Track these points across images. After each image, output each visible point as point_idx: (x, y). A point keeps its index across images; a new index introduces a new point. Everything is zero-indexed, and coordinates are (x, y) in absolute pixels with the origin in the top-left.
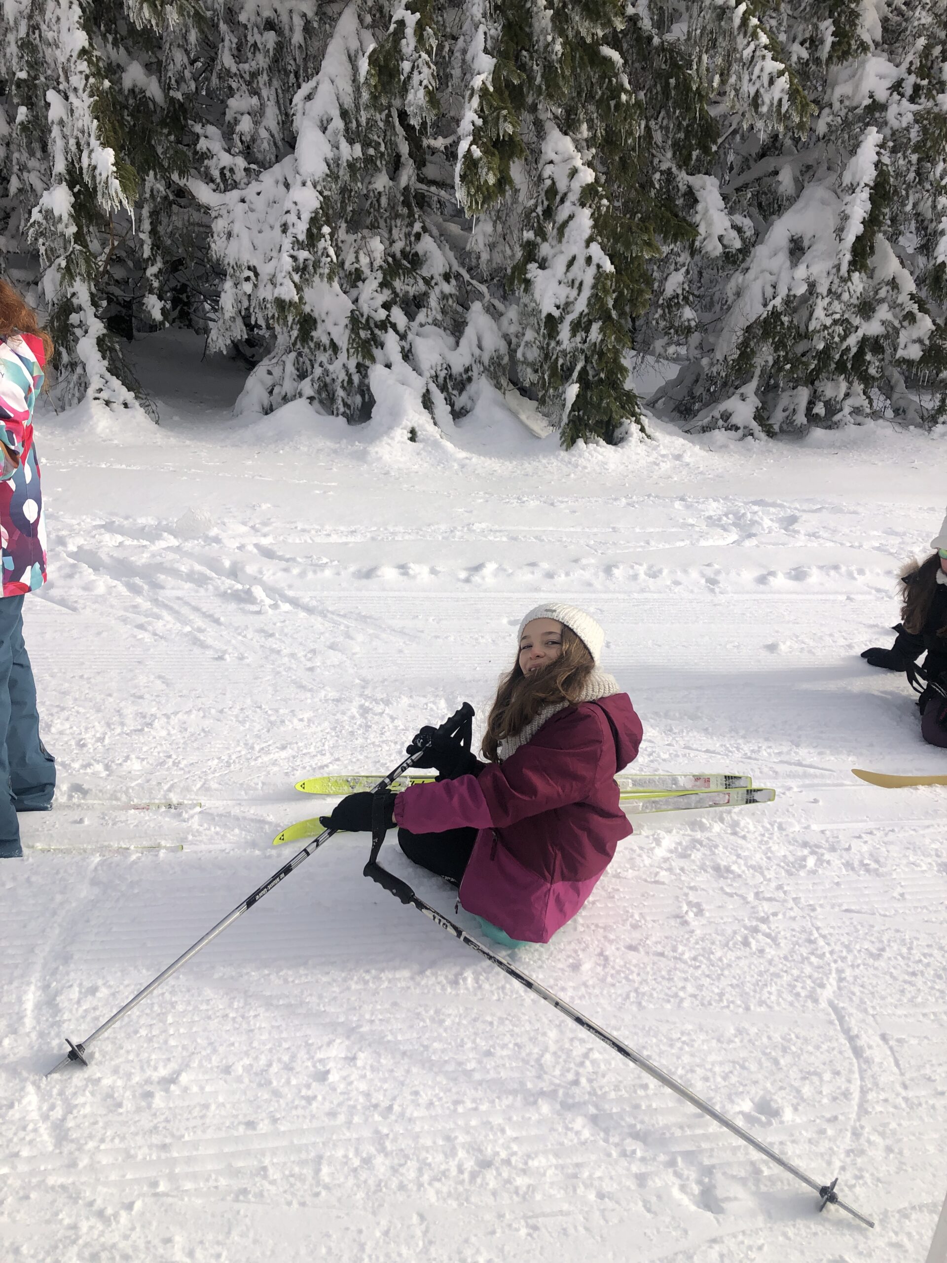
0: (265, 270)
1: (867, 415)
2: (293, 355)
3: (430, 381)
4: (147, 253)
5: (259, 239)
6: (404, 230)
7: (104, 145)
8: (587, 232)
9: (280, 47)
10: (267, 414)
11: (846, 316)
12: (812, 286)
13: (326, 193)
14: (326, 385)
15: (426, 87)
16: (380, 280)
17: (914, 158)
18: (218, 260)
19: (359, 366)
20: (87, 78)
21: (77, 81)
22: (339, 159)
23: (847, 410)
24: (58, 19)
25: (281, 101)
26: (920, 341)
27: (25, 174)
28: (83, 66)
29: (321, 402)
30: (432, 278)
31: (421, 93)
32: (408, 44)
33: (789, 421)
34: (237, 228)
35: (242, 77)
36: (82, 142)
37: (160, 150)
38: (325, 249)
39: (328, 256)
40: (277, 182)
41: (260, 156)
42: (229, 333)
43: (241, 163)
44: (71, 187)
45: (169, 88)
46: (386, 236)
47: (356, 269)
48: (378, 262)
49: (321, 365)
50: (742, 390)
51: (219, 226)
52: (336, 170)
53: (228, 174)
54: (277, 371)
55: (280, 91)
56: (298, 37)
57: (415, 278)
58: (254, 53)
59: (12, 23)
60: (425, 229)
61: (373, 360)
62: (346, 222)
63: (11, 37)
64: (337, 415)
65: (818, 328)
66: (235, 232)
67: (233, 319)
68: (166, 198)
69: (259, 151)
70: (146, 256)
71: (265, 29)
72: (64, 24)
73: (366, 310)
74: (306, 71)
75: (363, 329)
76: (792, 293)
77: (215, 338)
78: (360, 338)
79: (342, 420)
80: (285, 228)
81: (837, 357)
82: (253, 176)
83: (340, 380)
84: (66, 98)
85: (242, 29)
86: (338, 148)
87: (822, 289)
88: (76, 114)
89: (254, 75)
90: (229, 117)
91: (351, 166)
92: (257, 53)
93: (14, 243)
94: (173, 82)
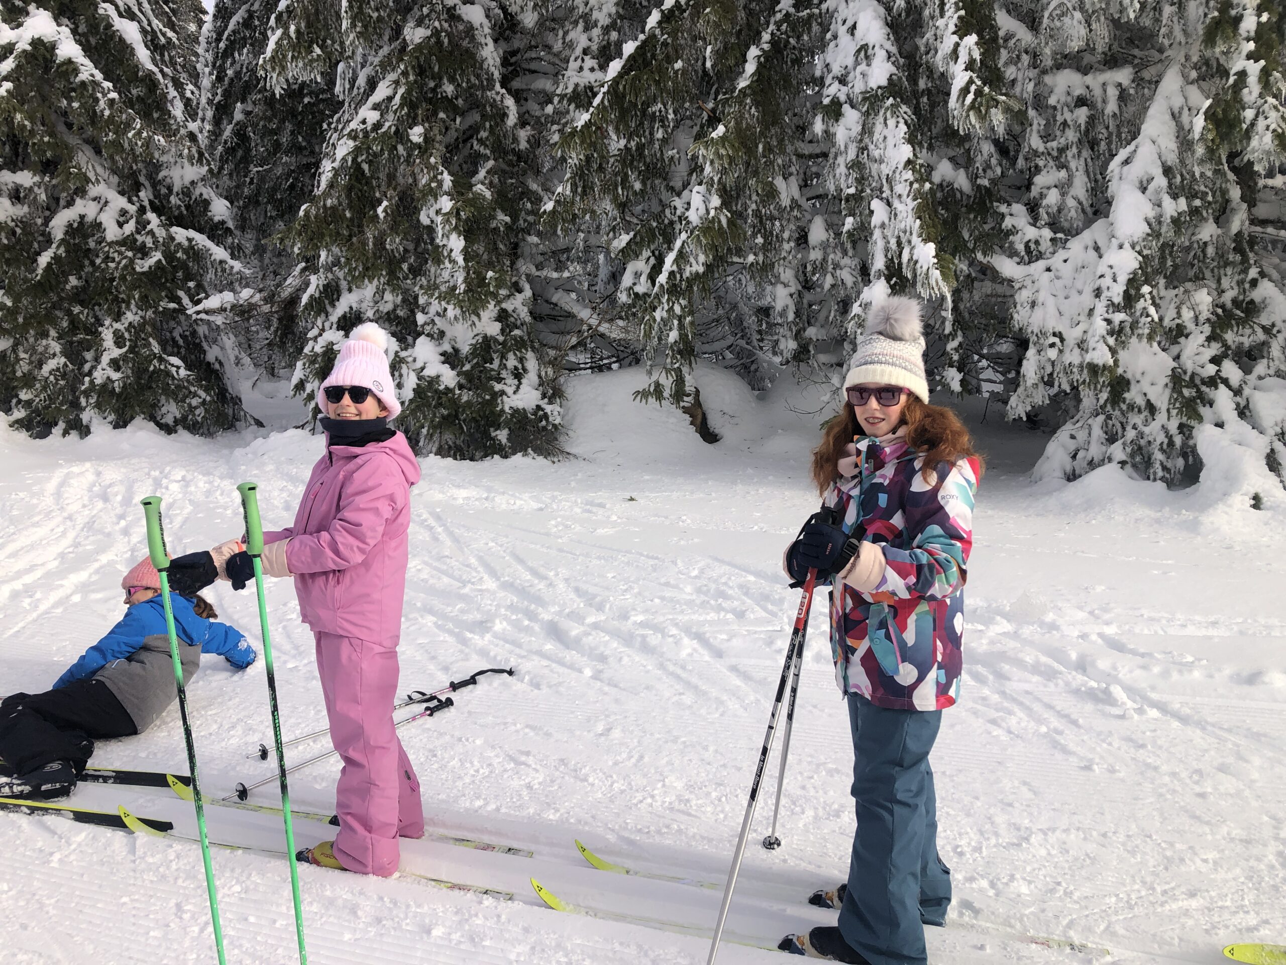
0: (1073, 335)
2: (1101, 418)
3: (1275, 439)
4: (948, 329)
5: (1065, 306)
6: (1237, 277)
7: (926, 241)
9: (1091, 120)
10: (1069, 480)
13: (1146, 252)
14: (1140, 448)
15: (1274, 131)
16: (1208, 334)
18: (1021, 329)
19: (1181, 427)
20: (911, 184)
21: (901, 188)
22: (1161, 216)
24: (885, 138)
25: (1091, 169)
27: (838, 272)
28: (909, 175)
29: (1134, 466)
30: (1273, 325)
31: (1268, 137)
32: (1252, 91)
34: (1041, 297)
35: (1049, 154)
36: (904, 240)
37: (966, 235)
38: (1145, 308)
39: (1148, 316)
40: (1087, 248)
41: (1066, 225)
42: (1030, 400)
43: (1047, 233)
44: (888, 280)
45: (977, 177)
46: (1214, 286)
47: (1178, 325)
48: (1205, 314)
49: (1135, 427)
51: (1023, 296)
52: (1157, 228)
53: (1033, 246)
54: (1082, 436)
55: (1089, 160)
56: (1112, 107)
57: (1252, 327)
58: (1063, 131)
59: (842, 148)
60: (1262, 274)
61: (1200, 419)
62: (1165, 277)
63: (841, 160)
64: (1155, 480)
66: (1040, 300)
67: (1035, 386)
68: (969, 275)
69: (1066, 220)
70: (947, 332)
71: (1075, 106)
72: (890, 142)
73: (1189, 366)
74: (1119, 135)
75: (1187, 387)
77: (1014, 405)
78: (1183, 397)
79: (1160, 486)
80: (1098, 293)
82: (1059, 244)
83: (1158, 442)
84: (889, 204)
85: (1050, 111)
86: (1159, 206)
88: (899, 217)
89: (1062, 151)
90: (1034, 192)
91: (1176, 222)
92: (1067, 130)
93: (823, 331)
94: (980, 171)
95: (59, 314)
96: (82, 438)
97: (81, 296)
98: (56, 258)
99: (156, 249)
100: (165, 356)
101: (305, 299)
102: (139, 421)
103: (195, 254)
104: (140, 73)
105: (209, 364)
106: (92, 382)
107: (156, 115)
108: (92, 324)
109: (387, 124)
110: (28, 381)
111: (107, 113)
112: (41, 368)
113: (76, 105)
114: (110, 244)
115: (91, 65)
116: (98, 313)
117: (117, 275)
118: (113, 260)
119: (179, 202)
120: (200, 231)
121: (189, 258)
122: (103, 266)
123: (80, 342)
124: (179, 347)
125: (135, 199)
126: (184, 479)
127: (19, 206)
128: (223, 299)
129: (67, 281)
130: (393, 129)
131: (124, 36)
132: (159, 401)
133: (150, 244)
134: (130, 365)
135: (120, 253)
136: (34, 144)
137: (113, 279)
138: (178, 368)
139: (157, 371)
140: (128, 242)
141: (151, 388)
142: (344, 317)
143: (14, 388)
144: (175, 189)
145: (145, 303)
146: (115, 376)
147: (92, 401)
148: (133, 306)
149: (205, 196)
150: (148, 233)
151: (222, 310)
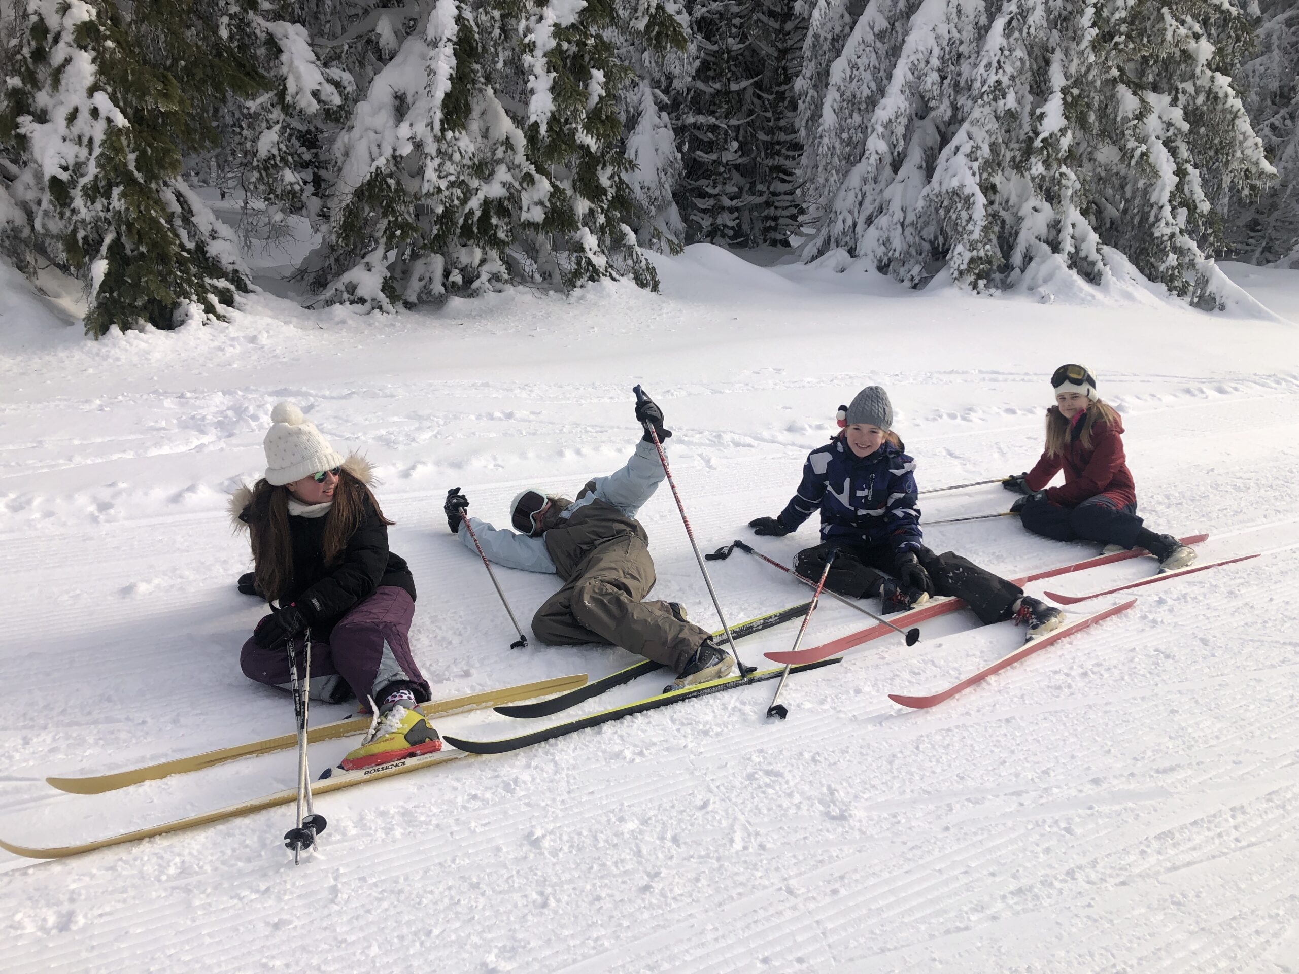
1: (506, 281)
8: (89, 80)
11: (462, 178)
12: (418, 145)
17: (497, 14)
23: (484, 277)
26: (541, 203)
33: (426, 290)
50: (367, 259)
65: (431, 190)
76: (398, 153)
81: (461, 221)
87: (431, 148)
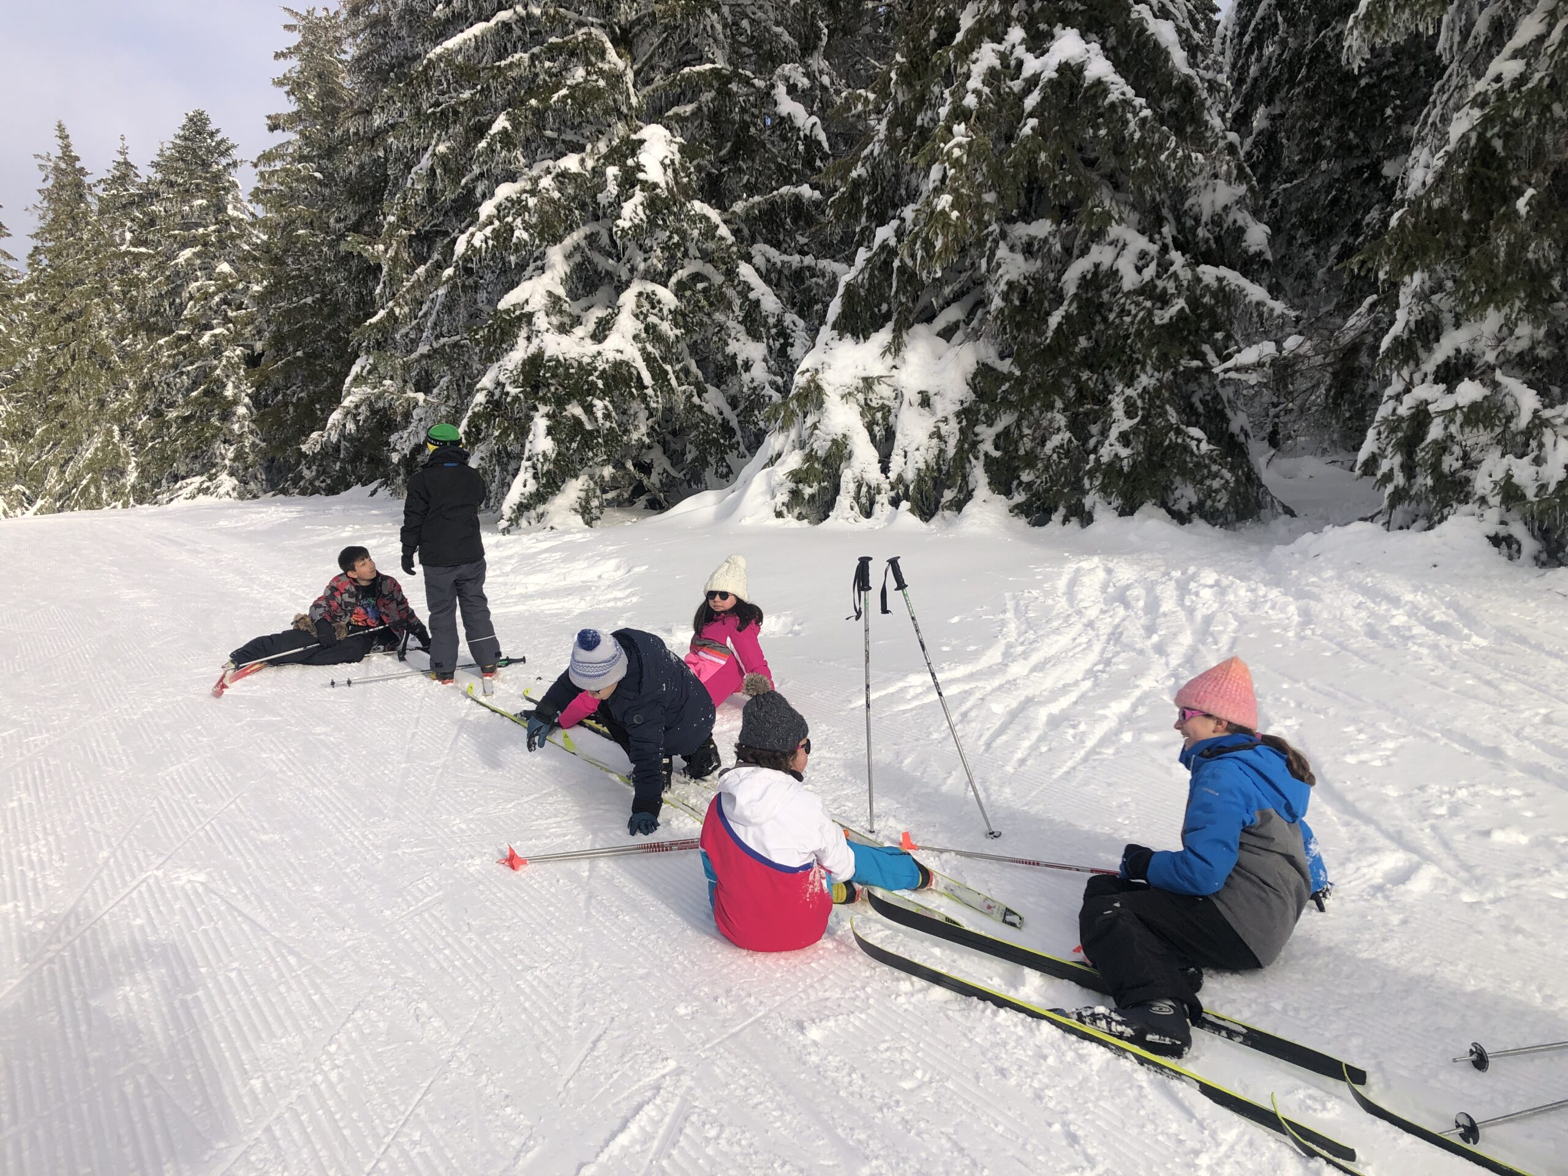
95: (1066, 381)
96: (1083, 526)
97: (1090, 360)
98: (1067, 317)
99: (1179, 295)
100: (1183, 427)
101: (1386, 343)
102: (1148, 507)
103: (1225, 295)
104: (1175, 82)
105: (1232, 436)
106: (1097, 460)
107: (1189, 130)
108: (1101, 392)
109: (1537, 76)
110: (1030, 460)
111: (1137, 135)
112: (1043, 446)
113: (1103, 132)
114: (1127, 295)
115: (1122, 81)
116: (1108, 378)
117: (1132, 330)
118: (1129, 313)
119: (1208, 235)
120: (1232, 267)
121: (1217, 303)
122: (1117, 321)
123: (1086, 414)
124: (1198, 415)
125: (1157, 236)
126: (1217, 583)
127: (1032, 261)
128: (1261, 351)
129: (1076, 343)
130: (1547, 81)
131: (1160, 40)
132: (1172, 483)
133: (1172, 290)
134: (1142, 439)
135: (1137, 304)
136: (1055, 186)
137: (1127, 336)
138: (1199, 441)
139: (1173, 446)
140: (1147, 290)
141: (1163, 466)
142: (1446, 363)
143: (1017, 468)
144: (1204, 219)
145: (1163, 362)
146: (1124, 452)
147: (1097, 483)
148: (1149, 369)
149: (1240, 223)
150: (1170, 277)
151: (1260, 365)
